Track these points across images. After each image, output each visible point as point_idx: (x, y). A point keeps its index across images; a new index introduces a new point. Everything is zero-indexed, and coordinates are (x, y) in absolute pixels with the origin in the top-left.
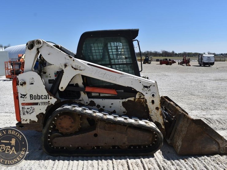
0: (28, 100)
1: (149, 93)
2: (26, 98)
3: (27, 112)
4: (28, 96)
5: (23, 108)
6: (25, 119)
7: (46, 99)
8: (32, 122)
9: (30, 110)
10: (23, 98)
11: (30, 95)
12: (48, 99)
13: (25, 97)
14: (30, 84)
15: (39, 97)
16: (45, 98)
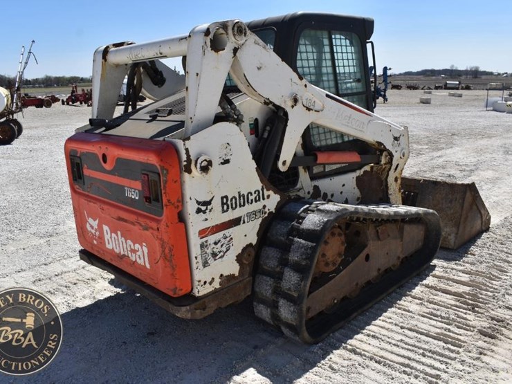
0: (217, 216)
1: (399, 149)
2: (210, 211)
3: (214, 255)
4: (216, 204)
5: (202, 246)
6: (209, 280)
7: (259, 200)
8: (227, 280)
9: (222, 246)
10: (204, 212)
11: (222, 198)
12: (264, 199)
13: (209, 207)
14: (222, 163)
15: (243, 200)
16: (256, 198)
